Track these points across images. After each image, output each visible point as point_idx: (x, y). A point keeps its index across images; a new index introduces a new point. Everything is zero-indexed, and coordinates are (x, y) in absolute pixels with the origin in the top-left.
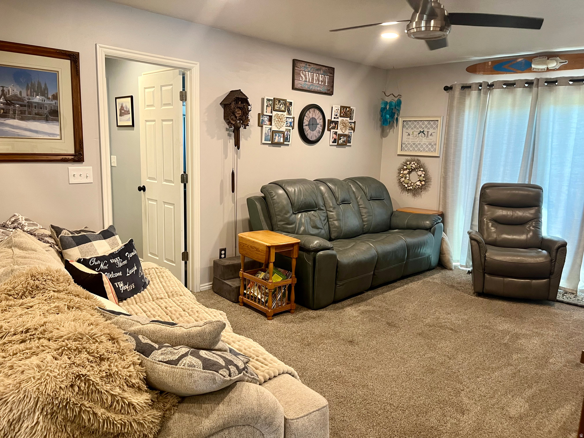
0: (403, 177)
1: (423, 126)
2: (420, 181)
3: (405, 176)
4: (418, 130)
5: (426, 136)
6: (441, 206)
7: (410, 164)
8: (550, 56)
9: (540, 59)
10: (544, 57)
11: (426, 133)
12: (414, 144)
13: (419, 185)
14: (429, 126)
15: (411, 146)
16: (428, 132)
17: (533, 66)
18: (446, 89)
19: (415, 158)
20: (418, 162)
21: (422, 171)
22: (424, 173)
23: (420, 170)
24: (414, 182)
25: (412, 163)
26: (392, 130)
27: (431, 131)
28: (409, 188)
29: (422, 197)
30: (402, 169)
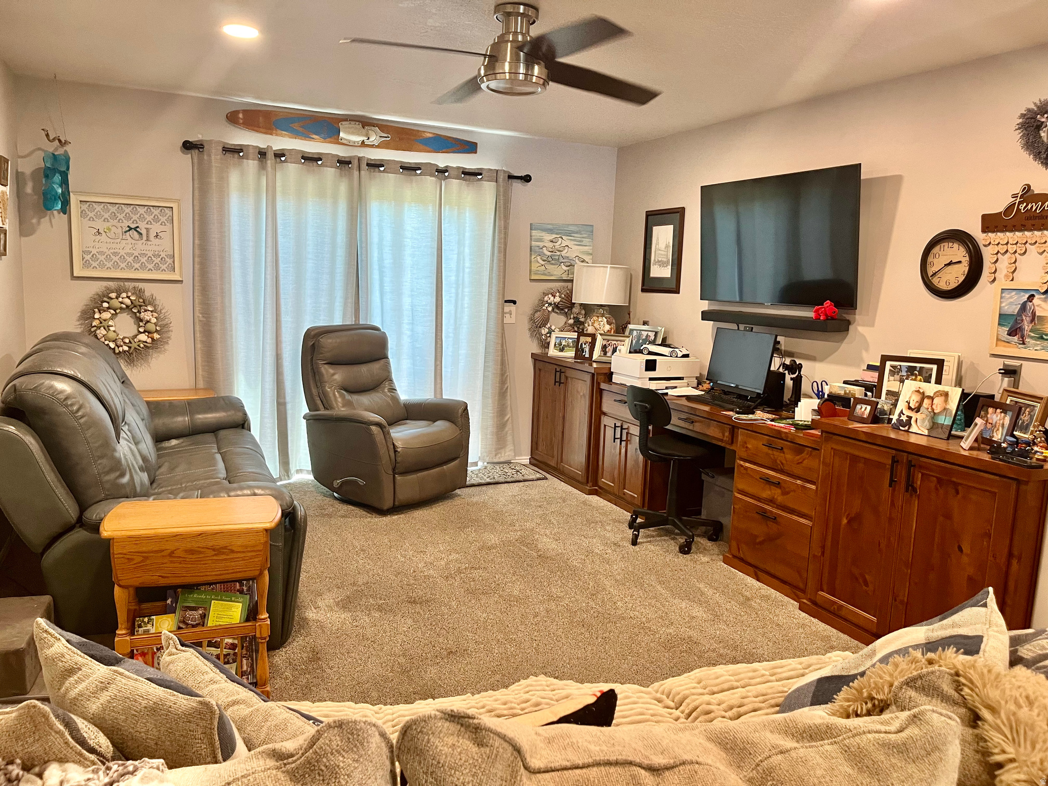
0: (100, 327)
1: (135, 217)
2: (149, 333)
3: (104, 324)
4: (122, 225)
5: (145, 238)
6: (200, 378)
7: (117, 298)
8: (365, 123)
9: (350, 126)
10: (357, 123)
11: (144, 232)
12: (115, 254)
13: (146, 342)
14: (150, 218)
15: (108, 258)
16: (148, 230)
17: (342, 135)
18: (188, 146)
19: (126, 283)
20: (139, 293)
21: (152, 312)
22: (155, 315)
23: (146, 311)
24: (131, 334)
25: (124, 295)
26: (47, 218)
27: (155, 228)
28: (121, 349)
29: (151, 365)
30: (96, 310)
